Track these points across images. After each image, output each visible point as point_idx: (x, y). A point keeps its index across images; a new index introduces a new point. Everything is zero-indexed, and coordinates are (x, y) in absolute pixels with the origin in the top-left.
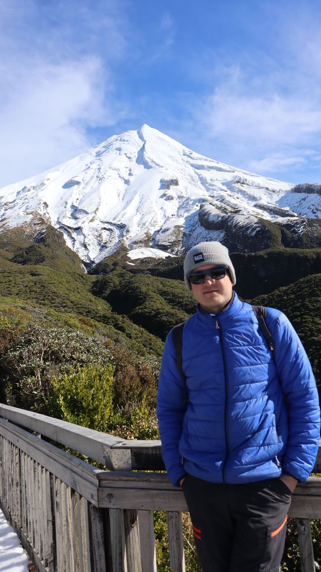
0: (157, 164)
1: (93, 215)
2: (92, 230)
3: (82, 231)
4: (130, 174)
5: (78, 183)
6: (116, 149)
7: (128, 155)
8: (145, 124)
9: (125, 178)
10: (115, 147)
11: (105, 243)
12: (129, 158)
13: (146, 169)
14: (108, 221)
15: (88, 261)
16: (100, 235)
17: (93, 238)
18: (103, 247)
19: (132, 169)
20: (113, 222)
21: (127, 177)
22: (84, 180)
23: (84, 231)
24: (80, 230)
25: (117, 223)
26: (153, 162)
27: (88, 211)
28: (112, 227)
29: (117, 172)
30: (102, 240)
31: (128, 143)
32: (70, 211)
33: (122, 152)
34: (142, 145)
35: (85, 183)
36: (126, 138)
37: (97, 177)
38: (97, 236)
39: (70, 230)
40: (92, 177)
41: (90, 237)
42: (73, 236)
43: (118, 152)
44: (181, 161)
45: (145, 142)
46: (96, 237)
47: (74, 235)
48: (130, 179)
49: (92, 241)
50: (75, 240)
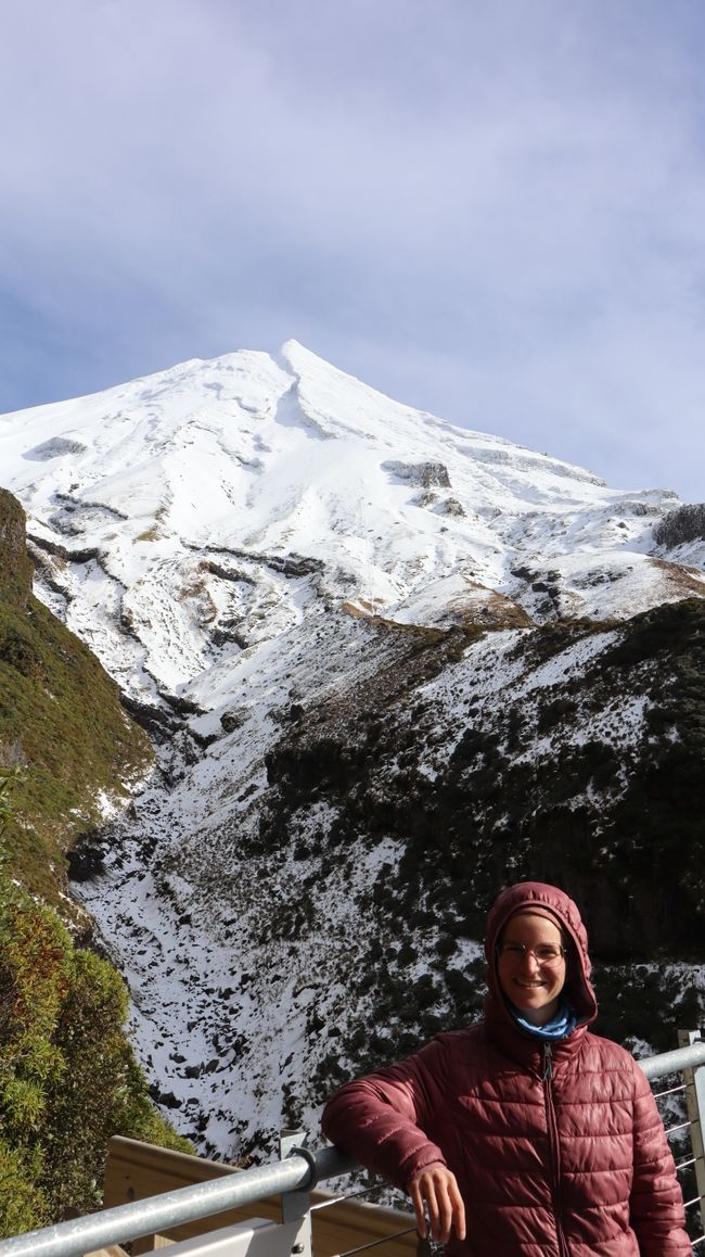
0: (351, 431)
1: (152, 522)
2: (156, 565)
3: (102, 564)
4: (261, 447)
5: (76, 448)
6: (208, 386)
7: (245, 402)
8: (293, 340)
9: (242, 456)
10: (199, 380)
11: (231, 624)
12: (253, 411)
13: (316, 441)
14: (223, 545)
15: (149, 700)
16: (199, 588)
17: (164, 595)
18: (226, 638)
19: (264, 436)
20: (247, 550)
21: (249, 454)
22: (100, 441)
23: (114, 566)
24: (92, 562)
25: (269, 554)
26: (335, 423)
27: (122, 511)
28: (247, 568)
29: (215, 438)
30: (214, 610)
31: (244, 377)
32: (45, 510)
33: (223, 393)
34: (288, 386)
35: (104, 450)
36: (236, 365)
37: (148, 439)
38: (185, 593)
39: (48, 558)
40: (130, 438)
41: (146, 590)
42: (60, 580)
43: (213, 393)
44: (421, 436)
45: (299, 378)
46: (177, 594)
47: (66, 577)
48: (261, 459)
49: (158, 606)
50: (69, 599)
